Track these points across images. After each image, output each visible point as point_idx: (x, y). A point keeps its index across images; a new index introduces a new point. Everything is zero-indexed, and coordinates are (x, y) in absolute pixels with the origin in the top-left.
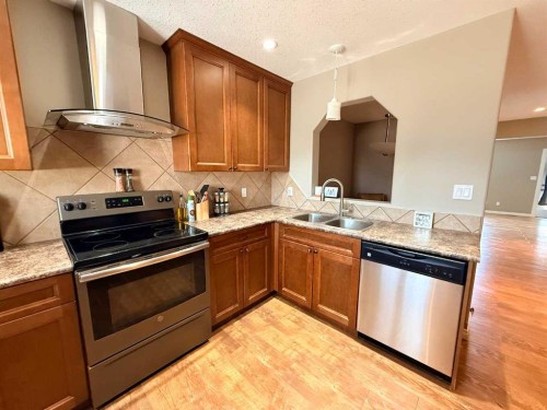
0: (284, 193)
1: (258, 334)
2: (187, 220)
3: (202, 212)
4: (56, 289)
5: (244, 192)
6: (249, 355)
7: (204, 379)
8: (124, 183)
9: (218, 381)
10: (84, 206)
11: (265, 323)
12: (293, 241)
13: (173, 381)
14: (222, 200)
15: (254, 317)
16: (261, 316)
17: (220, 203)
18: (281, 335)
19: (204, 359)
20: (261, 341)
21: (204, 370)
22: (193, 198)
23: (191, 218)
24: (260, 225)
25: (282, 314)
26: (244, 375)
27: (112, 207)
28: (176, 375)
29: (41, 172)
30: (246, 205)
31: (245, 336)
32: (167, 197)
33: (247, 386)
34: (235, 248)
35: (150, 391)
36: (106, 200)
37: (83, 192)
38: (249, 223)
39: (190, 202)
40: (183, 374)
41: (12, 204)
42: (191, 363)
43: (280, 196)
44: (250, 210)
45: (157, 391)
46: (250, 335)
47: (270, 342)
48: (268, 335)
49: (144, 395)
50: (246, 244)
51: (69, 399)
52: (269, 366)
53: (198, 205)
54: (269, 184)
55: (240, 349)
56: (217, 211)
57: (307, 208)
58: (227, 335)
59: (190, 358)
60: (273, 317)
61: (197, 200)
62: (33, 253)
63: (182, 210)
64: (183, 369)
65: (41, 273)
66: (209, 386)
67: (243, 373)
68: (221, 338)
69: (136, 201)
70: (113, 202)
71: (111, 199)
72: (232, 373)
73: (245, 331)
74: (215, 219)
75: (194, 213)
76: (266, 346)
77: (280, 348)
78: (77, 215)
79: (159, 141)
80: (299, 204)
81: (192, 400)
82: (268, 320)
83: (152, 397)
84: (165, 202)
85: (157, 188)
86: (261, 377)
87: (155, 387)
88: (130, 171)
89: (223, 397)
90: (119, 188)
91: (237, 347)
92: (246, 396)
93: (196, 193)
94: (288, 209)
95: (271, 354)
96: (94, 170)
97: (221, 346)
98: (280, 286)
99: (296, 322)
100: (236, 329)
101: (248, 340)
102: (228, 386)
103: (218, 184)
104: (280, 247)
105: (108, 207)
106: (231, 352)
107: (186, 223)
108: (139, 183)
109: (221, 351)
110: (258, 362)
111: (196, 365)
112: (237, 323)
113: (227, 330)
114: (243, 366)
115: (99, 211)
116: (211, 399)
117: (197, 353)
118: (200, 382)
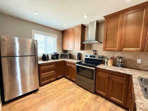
5: (139, 61)
6: (93, 104)
8: (94, 53)
9: (83, 98)
10: (87, 56)
13: (82, 91)
16: (112, 107)
21: (86, 95)
28: (84, 91)
31: (99, 102)
33: (83, 104)
50: (111, 77)
51: (75, 80)
58: (97, 98)
59: (88, 92)
64: (85, 91)
66: (82, 97)
67: (87, 103)
68: (96, 96)
70: (91, 56)
72: (86, 100)
83: (79, 89)
86: (87, 107)
87: (81, 89)
89: (80, 99)
91: (94, 100)
92: (81, 104)
96: (90, 50)
97: (93, 97)
101: (98, 103)
102: (83, 100)
106: (92, 99)
108: (97, 53)
109: (91, 97)
111: (86, 93)
112: (103, 99)
113: (99, 97)
114: (89, 102)
115: (89, 57)
116: (80, 97)
117: (90, 93)
118: (83, 95)
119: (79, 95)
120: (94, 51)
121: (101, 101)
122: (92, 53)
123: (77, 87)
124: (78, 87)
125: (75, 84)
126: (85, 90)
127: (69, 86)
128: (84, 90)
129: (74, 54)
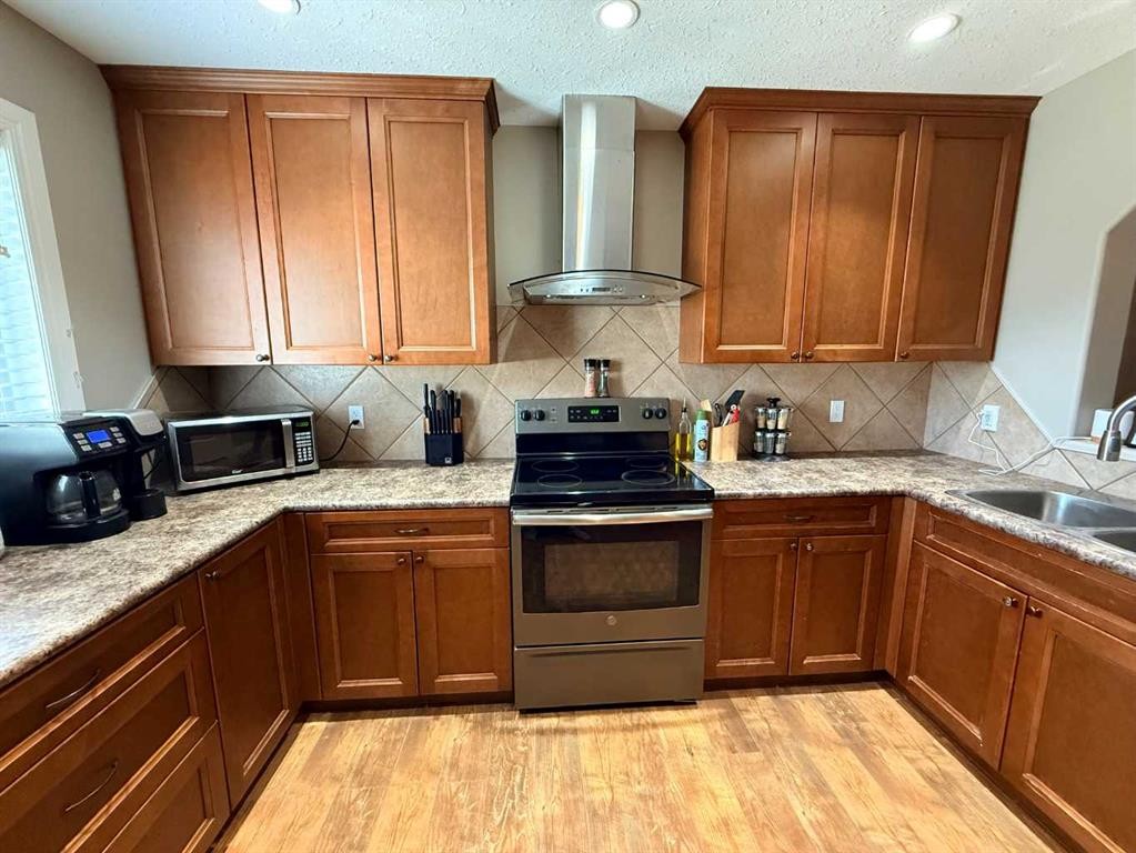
0: (968, 423)
1: (806, 748)
2: (691, 457)
3: (722, 446)
4: (492, 523)
5: (836, 410)
6: (771, 778)
7: (668, 768)
8: (596, 384)
9: (691, 789)
10: (542, 416)
11: (835, 736)
12: (957, 561)
13: (619, 737)
14: (771, 425)
15: (810, 707)
16: (831, 715)
17: (765, 430)
18: (873, 787)
19: (675, 732)
20: (809, 767)
21: (672, 753)
22: (707, 415)
23: (699, 454)
24: (854, 495)
25: (892, 736)
26: (746, 813)
27: (575, 421)
28: (625, 729)
29: (504, 364)
30: (840, 441)
31: (774, 736)
32: (661, 410)
34: (776, 534)
35: (584, 731)
36: (570, 408)
37: (545, 395)
38: (825, 486)
39: (701, 424)
40: (636, 736)
41: (475, 405)
42: (655, 726)
43: (955, 426)
44: (848, 454)
45: (592, 736)
46: (787, 742)
47: (835, 785)
48: (837, 766)
49: (575, 731)
50: (808, 534)
51: (491, 676)
52: (811, 833)
53: (716, 431)
54: (920, 392)
55: (755, 757)
56: (759, 447)
57: (1045, 471)
58: (734, 713)
59: (656, 715)
60: (863, 733)
61: (715, 420)
62: (485, 471)
63: (684, 436)
64: (638, 727)
65: (479, 500)
66: (673, 785)
67: (747, 808)
68: (722, 711)
69: (610, 414)
70: (578, 412)
71: (575, 408)
72: (723, 792)
73: (779, 726)
74: (748, 464)
75: (707, 445)
76: (820, 788)
77: (856, 813)
78: (535, 427)
79: (659, 307)
80: (1019, 460)
81: (638, 789)
82: (845, 733)
83: (584, 740)
84: (654, 419)
85: (647, 393)
87: (591, 730)
88: (607, 363)
90: (588, 392)
91: (750, 747)
93: (717, 407)
94: (973, 467)
95: (824, 810)
96: (561, 362)
97: (717, 726)
98: (904, 668)
99: (930, 781)
100: (759, 710)
101: (779, 749)
102: (708, 810)
103: (769, 389)
104: (915, 564)
105: (570, 420)
106: (732, 750)
107: (687, 464)
108: (618, 383)
109: (714, 737)
110: (788, 808)
111: (662, 733)
112: (764, 701)
113: (738, 701)
114: (749, 794)
115: (559, 424)
116: (670, 810)
117: (669, 715)
118: (659, 768)
119: (642, 797)
120: (594, 363)
121: (775, 726)
122: (582, 388)
123: (541, 732)
124: (559, 731)
125: (501, 719)
126: (627, 718)
127: (473, 773)
128: (615, 719)
129: (356, 412)
